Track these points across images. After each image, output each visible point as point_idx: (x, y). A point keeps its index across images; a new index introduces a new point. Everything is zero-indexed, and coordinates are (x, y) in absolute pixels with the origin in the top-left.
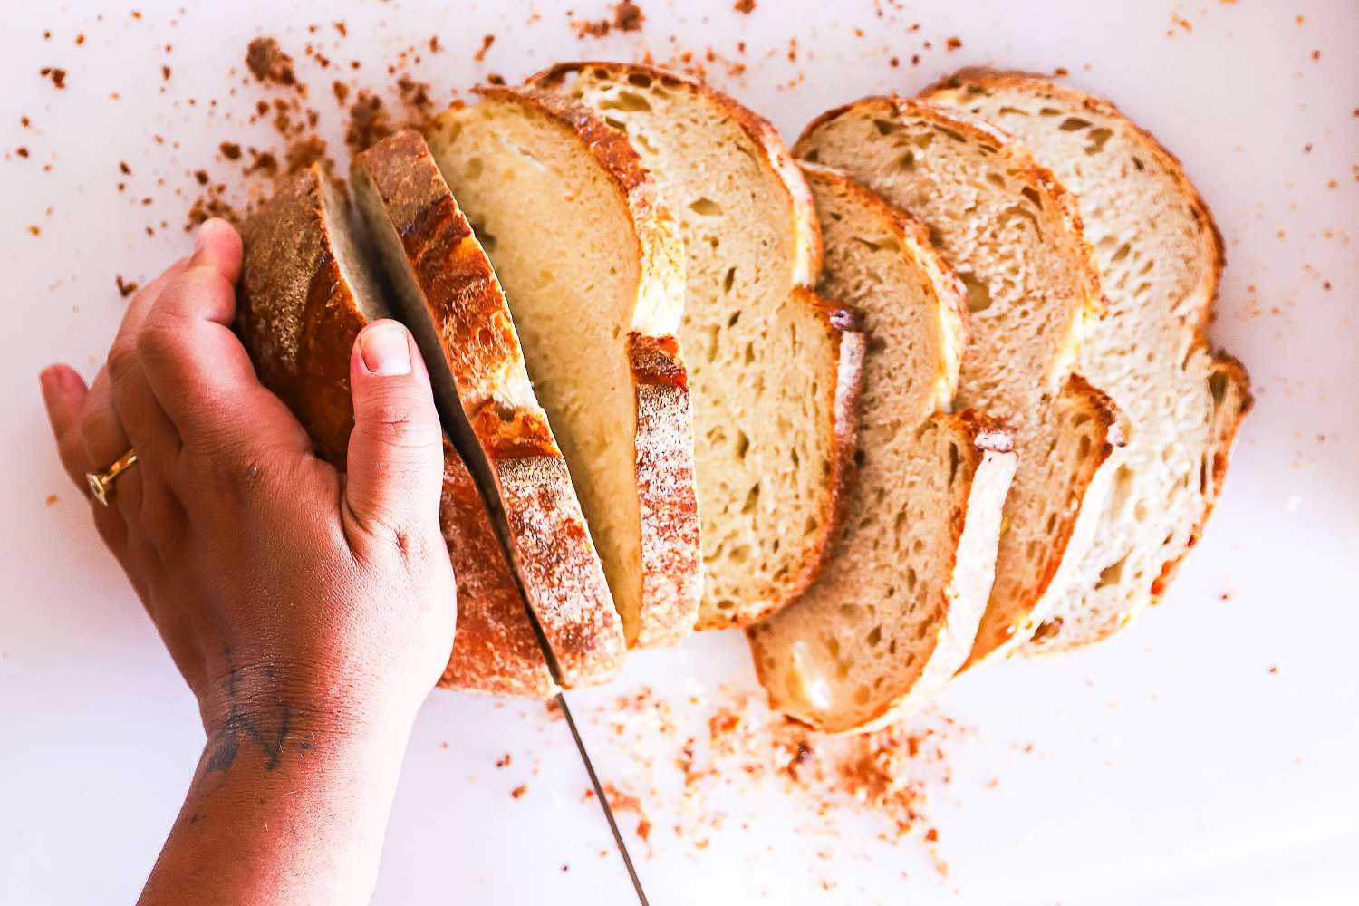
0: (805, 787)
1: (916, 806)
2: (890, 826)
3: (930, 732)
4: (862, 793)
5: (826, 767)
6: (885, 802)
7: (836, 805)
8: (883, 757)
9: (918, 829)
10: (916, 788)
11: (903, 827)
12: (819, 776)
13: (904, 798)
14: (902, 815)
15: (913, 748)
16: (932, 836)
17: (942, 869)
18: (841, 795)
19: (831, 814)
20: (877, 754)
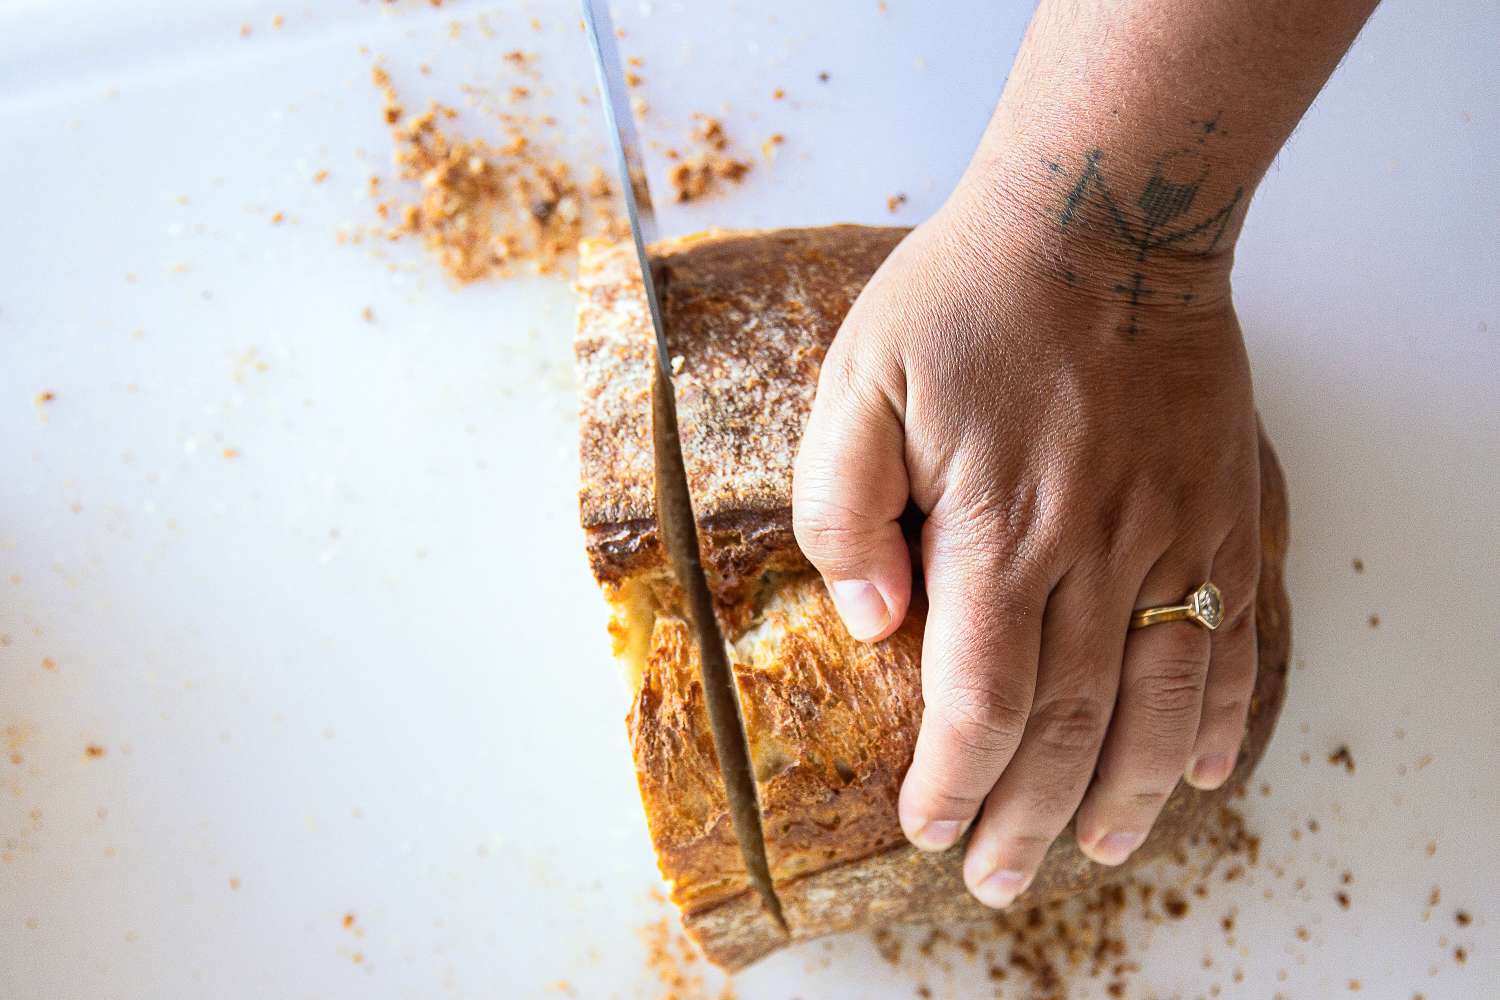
0: (544, 173)
1: (412, 150)
2: (445, 129)
3: (395, 238)
4: (475, 166)
5: (517, 197)
6: (447, 156)
7: (506, 152)
8: (451, 207)
9: (410, 123)
10: (413, 172)
11: (427, 126)
12: (526, 186)
13: (426, 160)
14: (429, 141)
15: (416, 220)
16: (393, 116)
17: (382, 78)
18: (500, 163)
19: (512, 141)
20: (457, 212)
